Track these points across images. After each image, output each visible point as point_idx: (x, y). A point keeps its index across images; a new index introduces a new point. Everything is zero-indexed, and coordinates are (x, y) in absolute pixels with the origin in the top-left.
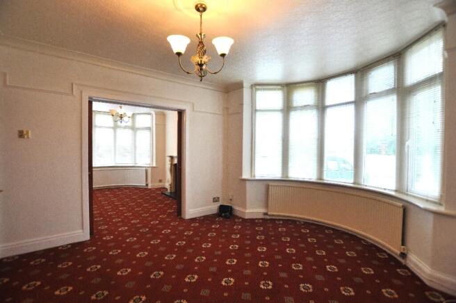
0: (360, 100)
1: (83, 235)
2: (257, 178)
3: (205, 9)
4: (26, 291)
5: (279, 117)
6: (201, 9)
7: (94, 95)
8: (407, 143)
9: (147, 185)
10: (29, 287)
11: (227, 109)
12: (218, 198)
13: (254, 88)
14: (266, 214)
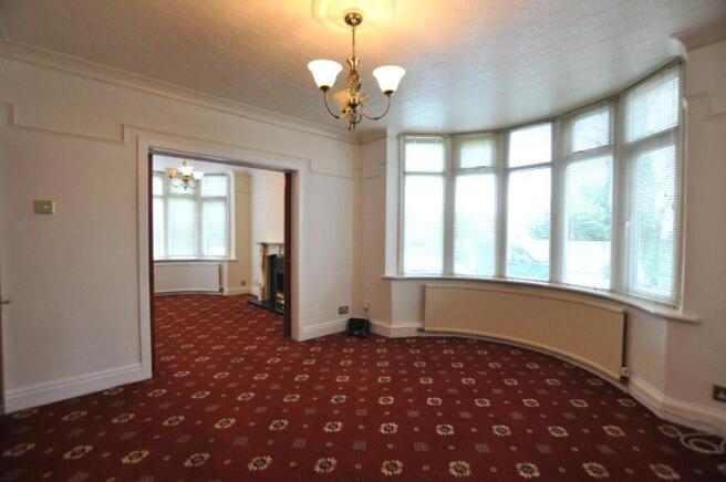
0: (560, 160)
1: (142, 371)
2: (406, 276)
3: (359, 21)
4: (71, 460)
5: (438, 184)
6: (354, 21)
7: (157, 144)
8: (627, 224)
9: (221, 290)
10: (73, 454)
11: (360, 169)
12: (347, 308)
13: (402, 139)
14: (421, 330)
